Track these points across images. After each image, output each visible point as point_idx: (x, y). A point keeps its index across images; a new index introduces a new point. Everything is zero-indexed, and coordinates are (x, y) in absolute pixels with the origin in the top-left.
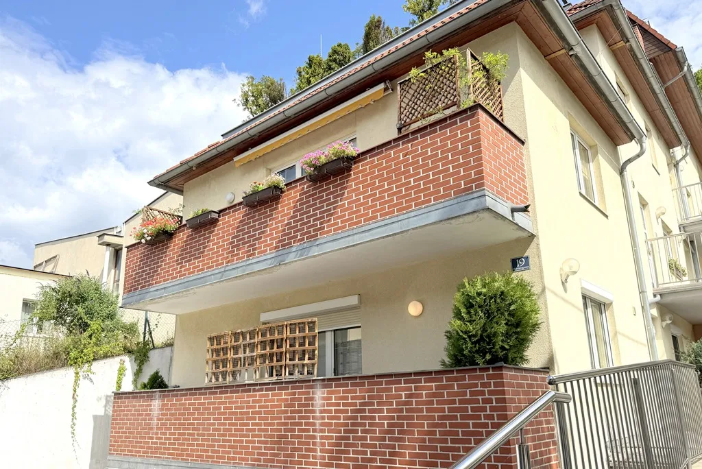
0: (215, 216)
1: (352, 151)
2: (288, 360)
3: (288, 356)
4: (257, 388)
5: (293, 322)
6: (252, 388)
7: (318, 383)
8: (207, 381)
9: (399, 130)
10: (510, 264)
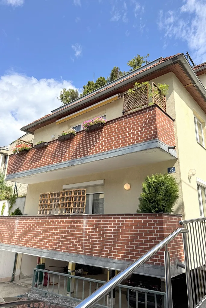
0: (46, 144)
1: (104, 121)
2: (73, 206)
3: (73, 204)
4: (59, 217)
6: (57, 217)
7: (85, 217)
8: (38, 213)
9: (123, 113)
10: (167, 170)
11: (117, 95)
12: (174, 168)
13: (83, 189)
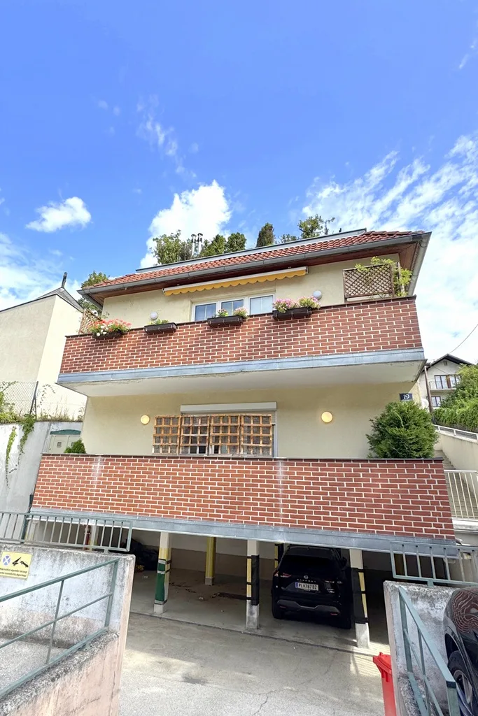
2: (242, 443)
3: (242, 439)
4: (216, 461)
5: (247, 415)
6: (211, 460)
7: (280, 462)
8: (153, 452)
9: (346, 299)
10: (399, 397)
11: (304, 268)
12: (411, 395)
13: (265, 415)
